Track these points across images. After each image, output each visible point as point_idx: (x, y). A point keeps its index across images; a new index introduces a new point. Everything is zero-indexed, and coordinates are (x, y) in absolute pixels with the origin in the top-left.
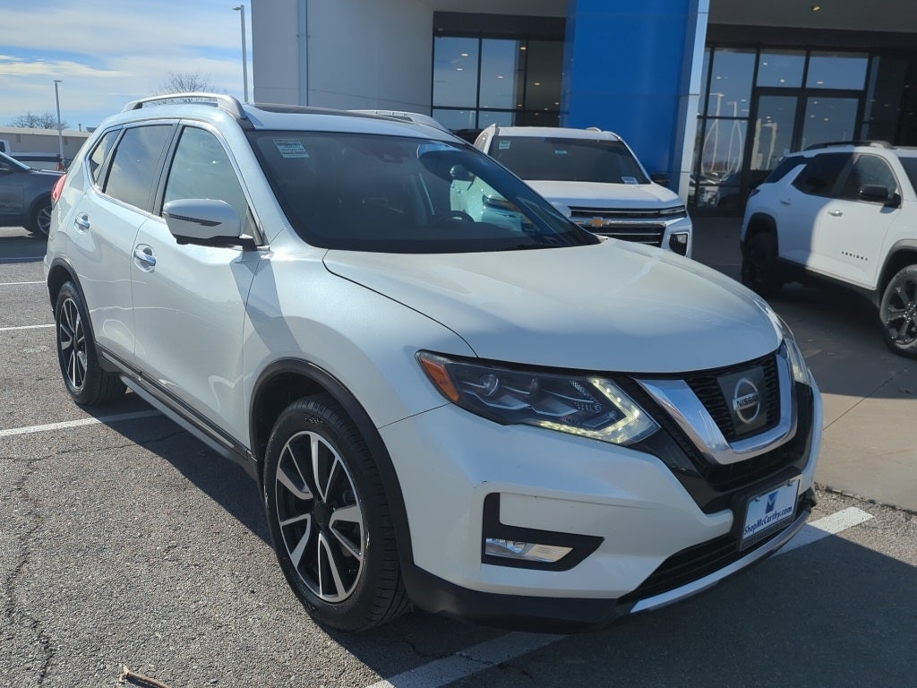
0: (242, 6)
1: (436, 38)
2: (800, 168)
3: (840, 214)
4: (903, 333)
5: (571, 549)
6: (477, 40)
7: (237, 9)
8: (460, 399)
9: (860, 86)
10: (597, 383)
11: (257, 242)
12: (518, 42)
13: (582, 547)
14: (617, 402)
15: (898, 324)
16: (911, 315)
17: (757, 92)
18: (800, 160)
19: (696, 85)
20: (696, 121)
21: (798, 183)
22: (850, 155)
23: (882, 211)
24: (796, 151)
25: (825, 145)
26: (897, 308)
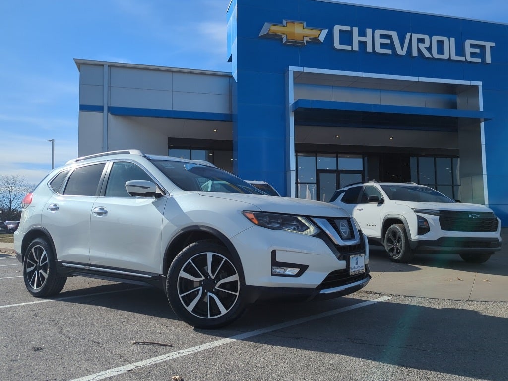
0: (53, 140)
1: (169, 150)
2: (343, 194)
3: (362, 209)
4: (395, 252)
5: (299, 269)
6: (189, 150)
7: (50, 141)
8: (259, 223)
9: (361, 169)
10: (300, 218)
11: (162, 194)
12: (207, 151)
13: (303, 268)
14: (307, 224)
15: (392, 250)
16: (396, 245)
17: (318, 172)
18: (343, 191)
19: (293, 167)
20: (294, 184)
21: (343, 200)
22: (362, 186)
23: (378, 206)
24: (339, 189)
25: (351, 185)
26: (391, 243)
